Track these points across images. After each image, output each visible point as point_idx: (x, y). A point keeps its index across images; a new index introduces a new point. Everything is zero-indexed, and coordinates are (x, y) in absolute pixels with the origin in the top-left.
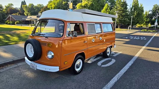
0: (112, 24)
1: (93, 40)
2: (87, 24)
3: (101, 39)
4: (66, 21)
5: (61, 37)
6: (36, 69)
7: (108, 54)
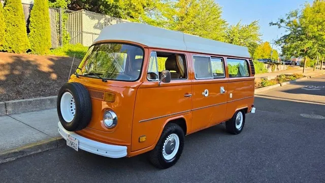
0: (248, 60)
1: (206, 93)
2: (194, 57)
3: (224, 91)
4: (148, 48)
5: (135, 81)
6: (77, 150)
7: (238, 127)
